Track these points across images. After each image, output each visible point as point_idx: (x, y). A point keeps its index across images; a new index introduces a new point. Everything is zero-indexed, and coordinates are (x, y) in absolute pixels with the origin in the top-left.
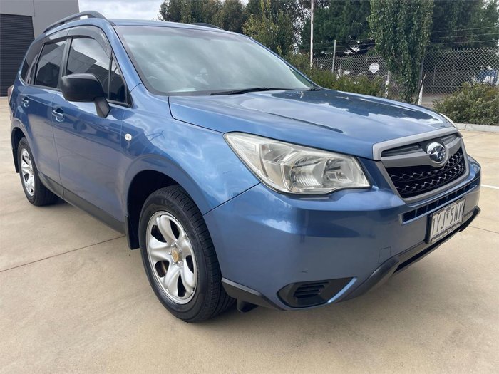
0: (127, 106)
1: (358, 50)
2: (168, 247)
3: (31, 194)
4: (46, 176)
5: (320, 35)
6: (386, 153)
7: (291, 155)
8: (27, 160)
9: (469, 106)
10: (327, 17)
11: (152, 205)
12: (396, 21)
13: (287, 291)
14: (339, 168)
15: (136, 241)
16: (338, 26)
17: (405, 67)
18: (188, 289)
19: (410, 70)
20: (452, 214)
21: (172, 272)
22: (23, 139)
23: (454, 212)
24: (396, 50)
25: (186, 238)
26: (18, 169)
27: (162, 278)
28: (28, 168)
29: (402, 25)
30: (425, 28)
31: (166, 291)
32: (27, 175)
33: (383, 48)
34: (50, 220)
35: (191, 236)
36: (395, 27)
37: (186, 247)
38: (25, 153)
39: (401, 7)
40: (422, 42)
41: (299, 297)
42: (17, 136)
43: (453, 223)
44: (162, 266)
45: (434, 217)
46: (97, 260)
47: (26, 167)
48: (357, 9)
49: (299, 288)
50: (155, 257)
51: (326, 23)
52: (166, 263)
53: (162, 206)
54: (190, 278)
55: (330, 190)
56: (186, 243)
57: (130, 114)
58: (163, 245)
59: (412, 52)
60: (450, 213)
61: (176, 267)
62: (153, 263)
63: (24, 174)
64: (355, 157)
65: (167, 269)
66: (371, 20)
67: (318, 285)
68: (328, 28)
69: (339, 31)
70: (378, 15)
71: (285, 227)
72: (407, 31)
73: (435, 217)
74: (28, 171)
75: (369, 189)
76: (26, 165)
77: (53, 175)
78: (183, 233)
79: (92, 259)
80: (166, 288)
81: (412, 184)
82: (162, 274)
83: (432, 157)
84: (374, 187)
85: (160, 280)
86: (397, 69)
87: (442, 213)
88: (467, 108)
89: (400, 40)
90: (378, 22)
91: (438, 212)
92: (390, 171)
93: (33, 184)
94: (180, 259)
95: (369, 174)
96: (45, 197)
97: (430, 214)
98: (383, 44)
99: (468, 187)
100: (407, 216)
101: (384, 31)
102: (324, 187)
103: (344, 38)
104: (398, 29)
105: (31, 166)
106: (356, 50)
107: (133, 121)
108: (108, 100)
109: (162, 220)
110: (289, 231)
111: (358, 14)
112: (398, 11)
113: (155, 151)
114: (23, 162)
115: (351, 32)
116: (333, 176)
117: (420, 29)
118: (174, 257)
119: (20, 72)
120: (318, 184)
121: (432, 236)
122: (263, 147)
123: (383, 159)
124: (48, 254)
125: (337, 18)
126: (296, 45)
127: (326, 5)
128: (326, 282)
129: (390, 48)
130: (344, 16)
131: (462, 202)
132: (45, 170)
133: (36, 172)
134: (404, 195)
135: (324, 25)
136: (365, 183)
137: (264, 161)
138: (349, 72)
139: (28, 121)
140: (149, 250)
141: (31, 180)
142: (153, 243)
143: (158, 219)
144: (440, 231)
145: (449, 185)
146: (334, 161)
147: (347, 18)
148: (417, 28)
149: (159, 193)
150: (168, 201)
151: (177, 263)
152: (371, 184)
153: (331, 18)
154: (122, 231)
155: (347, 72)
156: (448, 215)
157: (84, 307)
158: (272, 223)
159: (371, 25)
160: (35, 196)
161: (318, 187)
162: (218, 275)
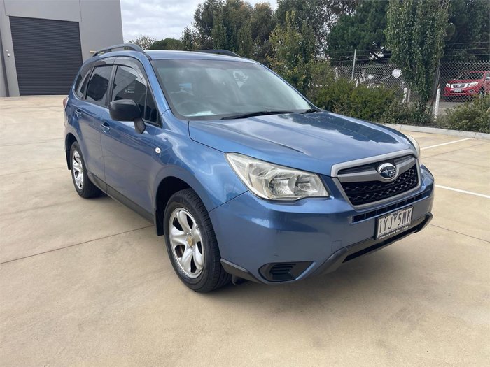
0: (158, 126)
1: (383, 55)
2: (185, 235)
3: (80, 188)
4: (93, 174)
5: (345, 41)
6: (341, 172)
7: (272, 171)
8: (78, 160)
9: (479, 116)
10: (353, 24)
11: (174, 203)
12: (411, 34)
13: (265, 268)
14: (308, 182)
15: (162, 230)
16: (363, 32)
17: (419, 77)
18: (198, 267)
19: (424, 80)
20: (400, 218)
21: (187, 253)
22: (75, 143)
23: (402, 216)
24: (411, 61)
25: (197, 228)
26: (70, 166)
27: (180, 259)
28: (78, 166)
29: (417, 37)
30: (438, 40)
31: (182, 268)
32: (77, 172)
33: (398, 59)
34: (95, 211)
35: (200, 227)
36: (411, 40)
37: (197, 235)
38: (76, 154)
39: (416, 21)
40: (436, 54)
41: (274, 274)
42: (70, 140)
43: (401, 225)
44: (180, 249)
45: (380, 220)
46: (131, 243)
47: (77, 165)
48: (382, 17)
49: (273, 268)
50: (175, 242)
51: (351, 30)
52: (183, 247)
53: (181, 203)
54: (199, 258)
55: (299, 197)
56: (198, 232)
57: (159, 132)
58: (181, 233)
59: (426, 63)
60: (397, 218)
61: (190, 250)
62: (174, 247)
63: (75, 171)
64: (318, 174)
65: (184, 251)
66: (388, 33)
67: (288, 266)
68: (353, 34)
69: (364, 37)
70: (394, 28)
71: (266, 224)
72: (422, 44)
73: (382, 221)
74: (78, 169)
75: (328, 198)
76: (77, 164)
77: (99, 174)
78: (195, 225)
79: (128, 242)
80: (182, 266)
81: (363, 195)
82: (180, 255)
83: (383, 174)
84: (331, 197)
85: (178, 260)
86: (412, 78)
87: (389, 218)
88: (477, 118)
89: (414, 52)
90: (394, 35)
91: (385, 216)
92: (344, 185)
93: (82, 180)
94: (193, 244)
95: (328, 187)
96: (91, 191)
97: (377, 218)
98: (398, 55)
99: (419, 197)
100: (357, 218)
101: (400, 43)
102: (296, 195)
103: (369, 44)
104: (413, 41)
105: (81, 165)
106: (381, 55)
107: (163, 136)
108: (144, 120)
109: (181, 214)
110: (268, 227)
111: (382, 22)
112: (413, 25)
113: (178, 162)
114: (75, 161)
115: (375, 39)
116: (302, 187)
117: (434, 42)
118: (189, 243)
119: (74, 88)
120: (292, 193)
121: (379, 234)
122: (251, 165)
123: (339, 176)
124: (94, 237)
125: (362, 25)
126: (322, 49)
127: (353, 11)
128: (294, 264)
129: (405, 59)
130: (369, 23)
131: (411, 209)
132: (92, 169)
133: (85, 171)
134: (354, 203)
135: (350, 31)
136: (325, 193)
137: (251, 175)
138: (372, 77)
139: (79, 126)
140: (170, 237)
141: (81, 176)
142: (174, 231)
143: (178, 213)
144: (388, 231)
145: (398, 196)
146: (302, 177)
147: (371, 25)
148: (431, 41)
149: (179, 194)
150: (185, 200)
151: (191, 247)
152: (329, 194)
153: (356, 25)
154: (151, 221)
155: (370, 77)
156: (395, 219)
157: (121, 278)
158: (258, 221)
159: (388, 37)
160: (83, 189)
161: (292, 195)
162: (218, 256)
